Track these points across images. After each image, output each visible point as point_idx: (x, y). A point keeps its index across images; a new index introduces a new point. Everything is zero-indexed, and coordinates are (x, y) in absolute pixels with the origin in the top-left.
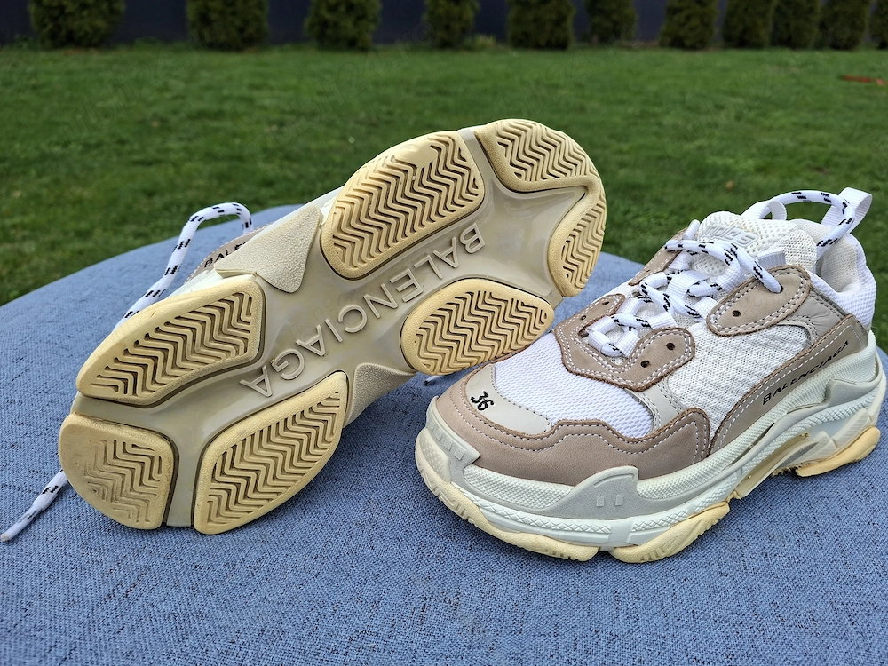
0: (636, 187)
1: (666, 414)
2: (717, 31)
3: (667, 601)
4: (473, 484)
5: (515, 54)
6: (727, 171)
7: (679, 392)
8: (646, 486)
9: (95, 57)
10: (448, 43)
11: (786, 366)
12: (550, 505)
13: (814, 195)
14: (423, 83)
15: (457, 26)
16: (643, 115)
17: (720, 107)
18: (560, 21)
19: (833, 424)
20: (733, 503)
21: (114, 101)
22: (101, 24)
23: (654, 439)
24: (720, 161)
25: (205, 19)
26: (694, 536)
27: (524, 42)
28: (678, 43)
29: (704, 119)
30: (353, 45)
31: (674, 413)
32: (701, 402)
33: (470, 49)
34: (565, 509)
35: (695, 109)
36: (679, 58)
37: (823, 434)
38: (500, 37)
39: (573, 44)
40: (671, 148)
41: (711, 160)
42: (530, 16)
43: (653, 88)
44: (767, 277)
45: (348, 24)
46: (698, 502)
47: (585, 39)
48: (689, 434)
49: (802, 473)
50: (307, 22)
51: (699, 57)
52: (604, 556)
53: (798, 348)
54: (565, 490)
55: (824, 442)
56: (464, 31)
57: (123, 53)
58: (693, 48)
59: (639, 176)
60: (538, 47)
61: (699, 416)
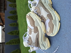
0: (28, 10)
1: (48, 18)
2: (15, 3)
3: (64, 17)
4: (54, 33)
5: (18, 19)
6: (26, 2)
7: (46, 17)
8: (54, 19)
9: (21, 51)
10: (18, 25)
11: (43, 8)
12: (56, 27)
13: (29, 5)
14: (21, 27)
15: (16, 24)
16: (22, 9)
17: (21, 3)
18: (15, 16)
19: (47, 2)
20: (55, 10)
21: (25, 50)
22: (19, 50)
23: (50, 19)
24: (25, 3)
25: (18, 43)
26: (58, 14)
27: (17, 19)
28: (16, 6)
29: (22, 4)
30: (19, 32)
31: (47, 17)
32: (46, 15)
33: (18, 23)
34: (56, 26)
35: (21, 5)
36: (17, 6)
37: (48, 2)
38: (17, 21)
39: (17, 15)
40: (24, 7)
41: (25, 4)
42: (15, 18)
43: (20, 8)
44: (36, 10)
45: (17, 32)
46: (55, 14)
47: (16, 14)
48: (49, 16)
49: (52, 4)
50: (17, 35)
51: (17, 5)
52: (60, 22)
53: (42, 7)
54: (54, 26)
55: (49, 2)
56: (17, 23)
57: (21, 49)
58: (16, 5)
59: (27, 9)
60: (17, 18)
61: (48, 15)
